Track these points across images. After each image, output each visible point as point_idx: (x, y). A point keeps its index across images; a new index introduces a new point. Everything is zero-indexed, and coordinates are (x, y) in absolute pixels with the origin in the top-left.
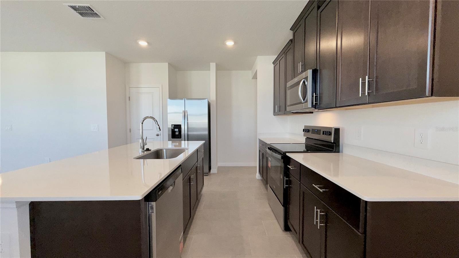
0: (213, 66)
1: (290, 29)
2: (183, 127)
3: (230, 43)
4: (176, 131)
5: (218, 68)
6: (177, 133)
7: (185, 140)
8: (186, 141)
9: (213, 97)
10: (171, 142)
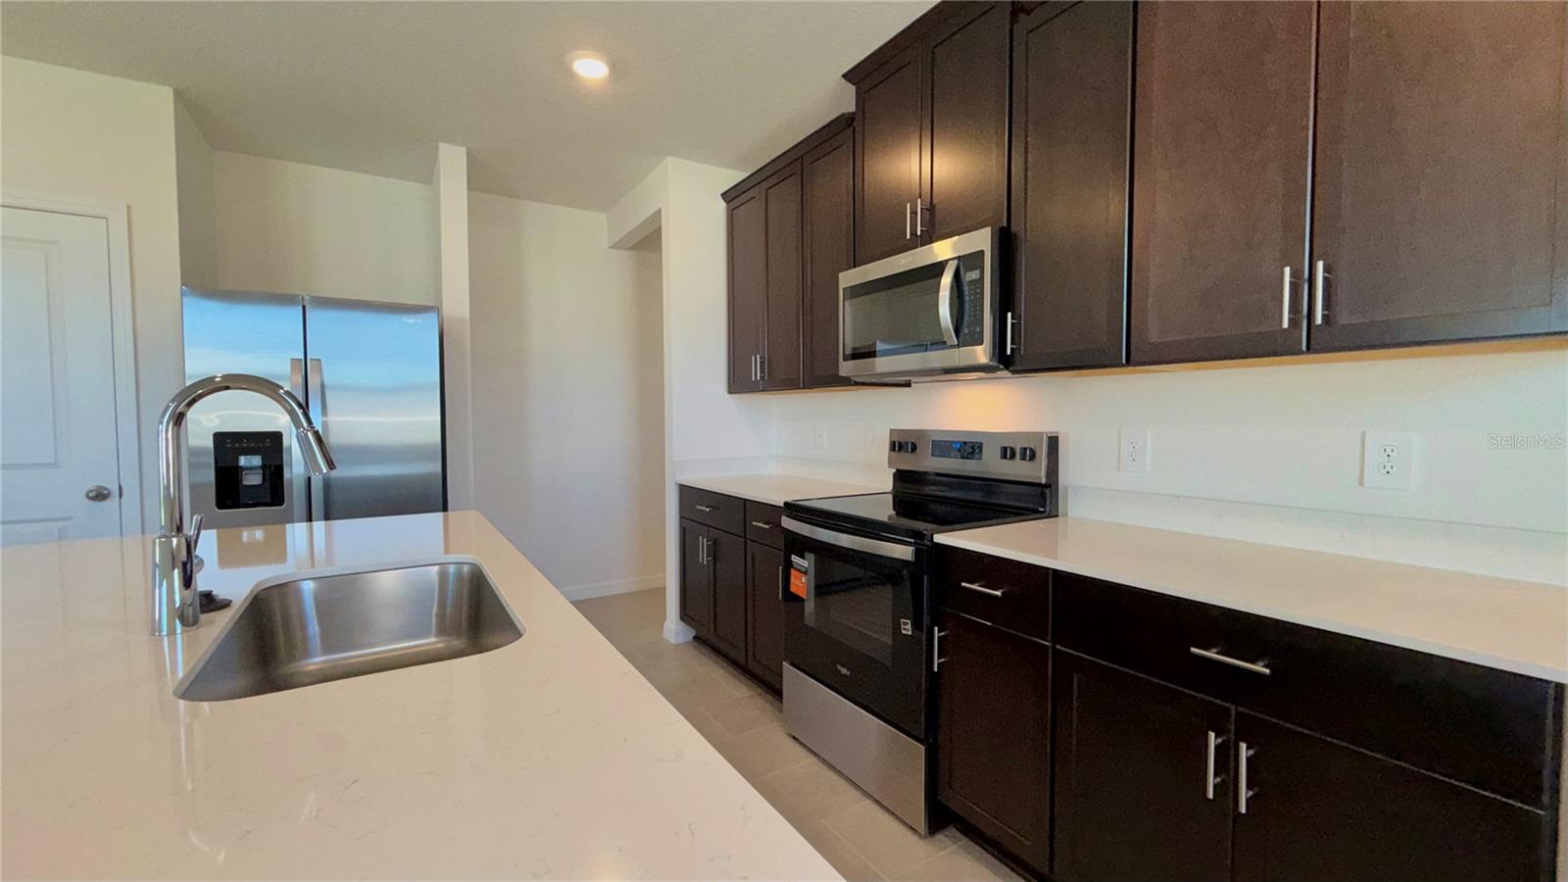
0: (453, 162)
1: (843, 76)
2: (291, 443)
3: (590, 69)
4: (243, 469)
5: (480, 179)
6: (253, 479)
7: (310, 519)
8: (315, 524)
9: (457, 301)
10: (215, 531)
